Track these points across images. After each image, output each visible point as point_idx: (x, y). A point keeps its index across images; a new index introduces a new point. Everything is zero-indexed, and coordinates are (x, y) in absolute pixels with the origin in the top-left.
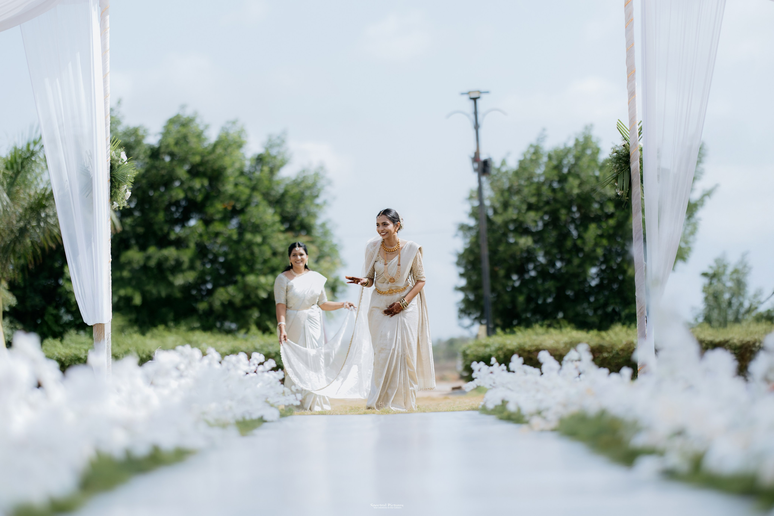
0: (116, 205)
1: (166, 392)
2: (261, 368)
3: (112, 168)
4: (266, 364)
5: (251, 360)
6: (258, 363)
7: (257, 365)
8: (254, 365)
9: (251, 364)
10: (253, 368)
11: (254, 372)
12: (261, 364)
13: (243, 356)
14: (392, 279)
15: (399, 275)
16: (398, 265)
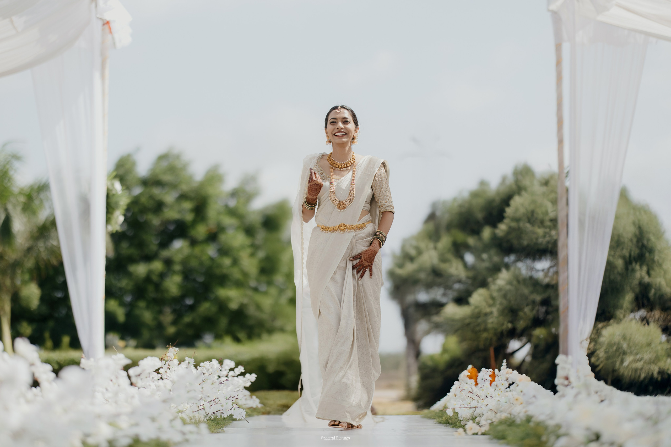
0: (110, 228)
1: (147, 392)
2: (231, 373)
3: (108, 196)
4: (236, 370)
5: (222, 366)
6: (229, 368)
7: (228, 371)
8: (226, 370)
9: (223, 369)
10: (225, 373)
11: (225, 376)
12: (232, 369)
13: (215, 362)
14: (342, 203)
15: (353, 197)
16: (351, 184)
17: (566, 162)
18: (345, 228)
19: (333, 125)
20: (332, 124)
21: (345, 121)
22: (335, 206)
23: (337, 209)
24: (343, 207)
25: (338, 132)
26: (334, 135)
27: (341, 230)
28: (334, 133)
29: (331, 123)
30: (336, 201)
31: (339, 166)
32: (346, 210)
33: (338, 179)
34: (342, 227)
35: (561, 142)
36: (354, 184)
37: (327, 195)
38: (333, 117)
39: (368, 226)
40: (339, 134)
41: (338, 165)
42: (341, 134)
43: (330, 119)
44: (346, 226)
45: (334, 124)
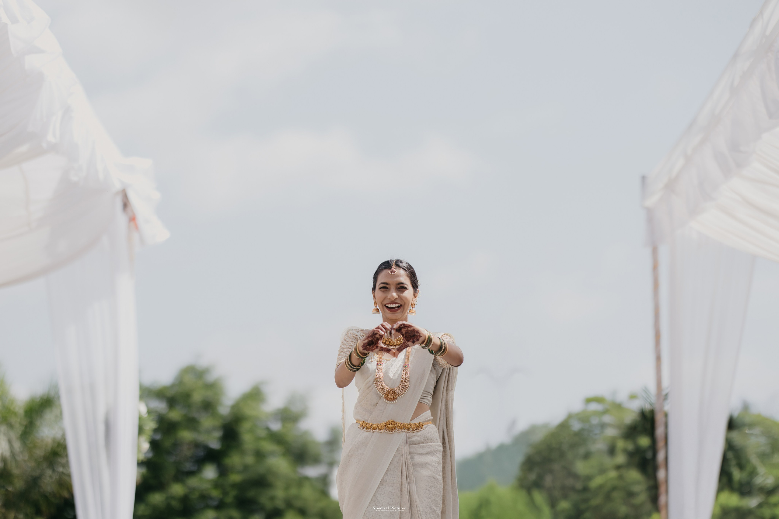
14: (391, 392)
15: (406, 384)
16: (404, 366)
17: (666, 383)
18: (395, 426)
19: (383, 291)
20: (382, 289)
21: (401, 288)
22: (382, 395)
23: (385, 400)
24: (392, 397)
25: (390, 304)
26: (385, 305)
27: (388, 429)
28: (385, 303)
29: (380, 288)
30: (383, 389)
31: (390, 342)
32: (396, 401)
33: (388, 360)
34: (391, 424)
35: (658, 359)
36: (408, 367)
37: (372, 381)
38: (383, 281)
39: (427, 427)
40: (391, 306)
41: (388, 341)
42: (394, 306)
43: (380, 283)
44: (395, 424)
45: (385, 291)
